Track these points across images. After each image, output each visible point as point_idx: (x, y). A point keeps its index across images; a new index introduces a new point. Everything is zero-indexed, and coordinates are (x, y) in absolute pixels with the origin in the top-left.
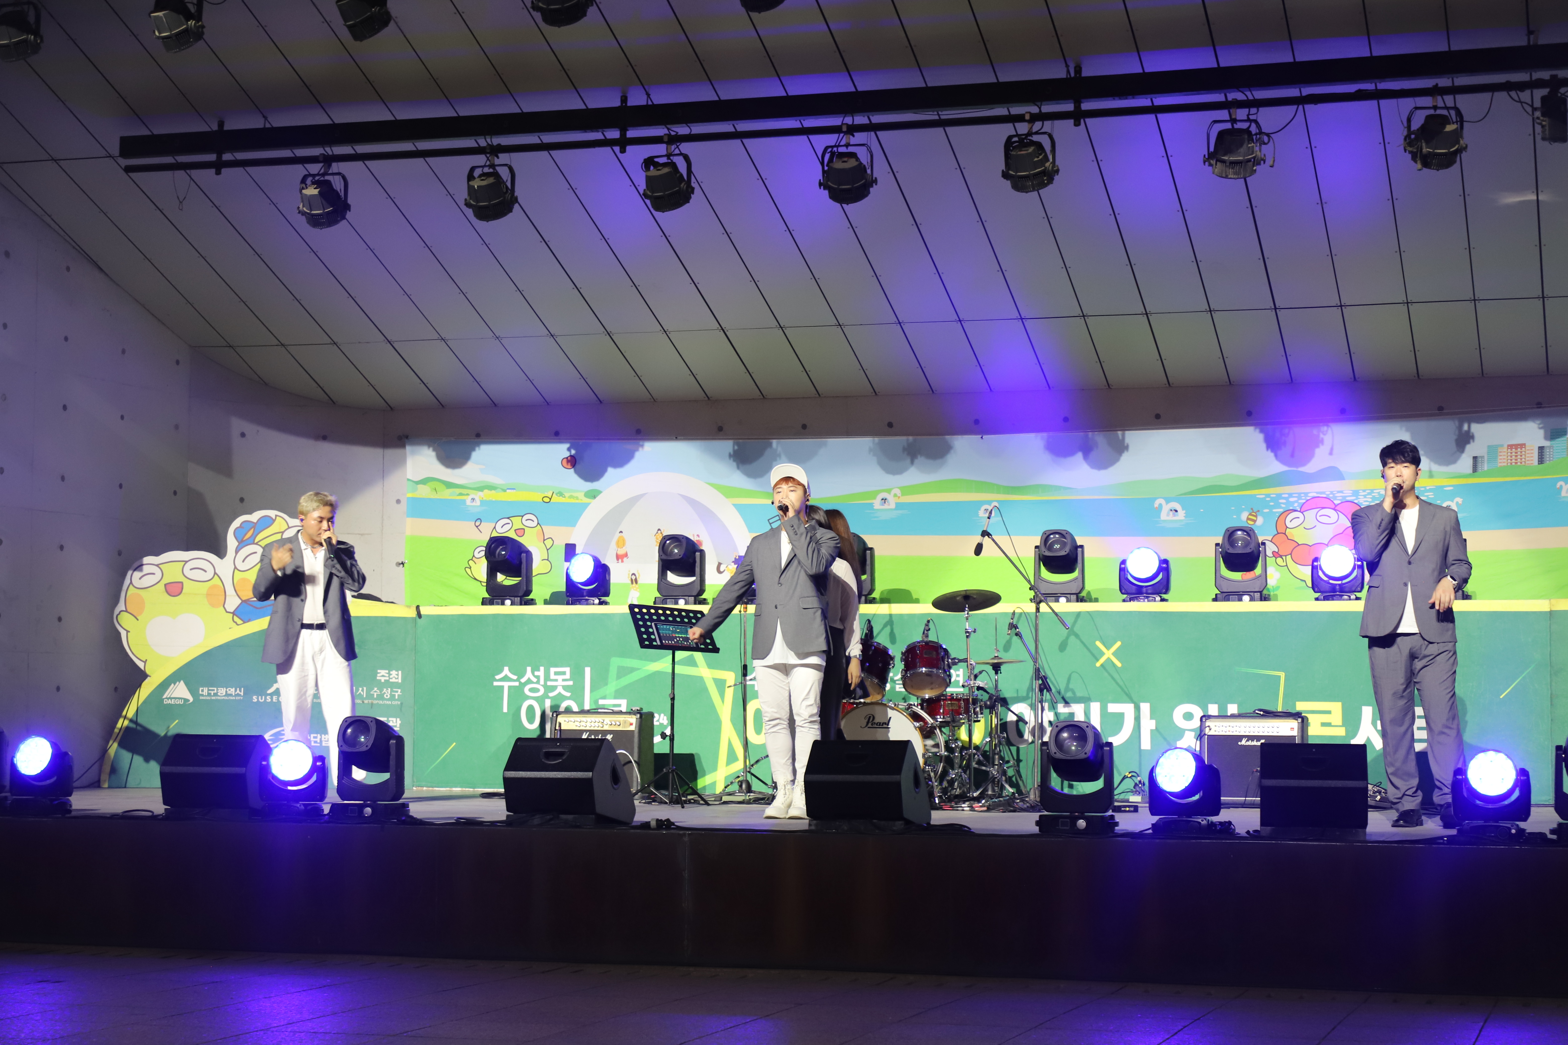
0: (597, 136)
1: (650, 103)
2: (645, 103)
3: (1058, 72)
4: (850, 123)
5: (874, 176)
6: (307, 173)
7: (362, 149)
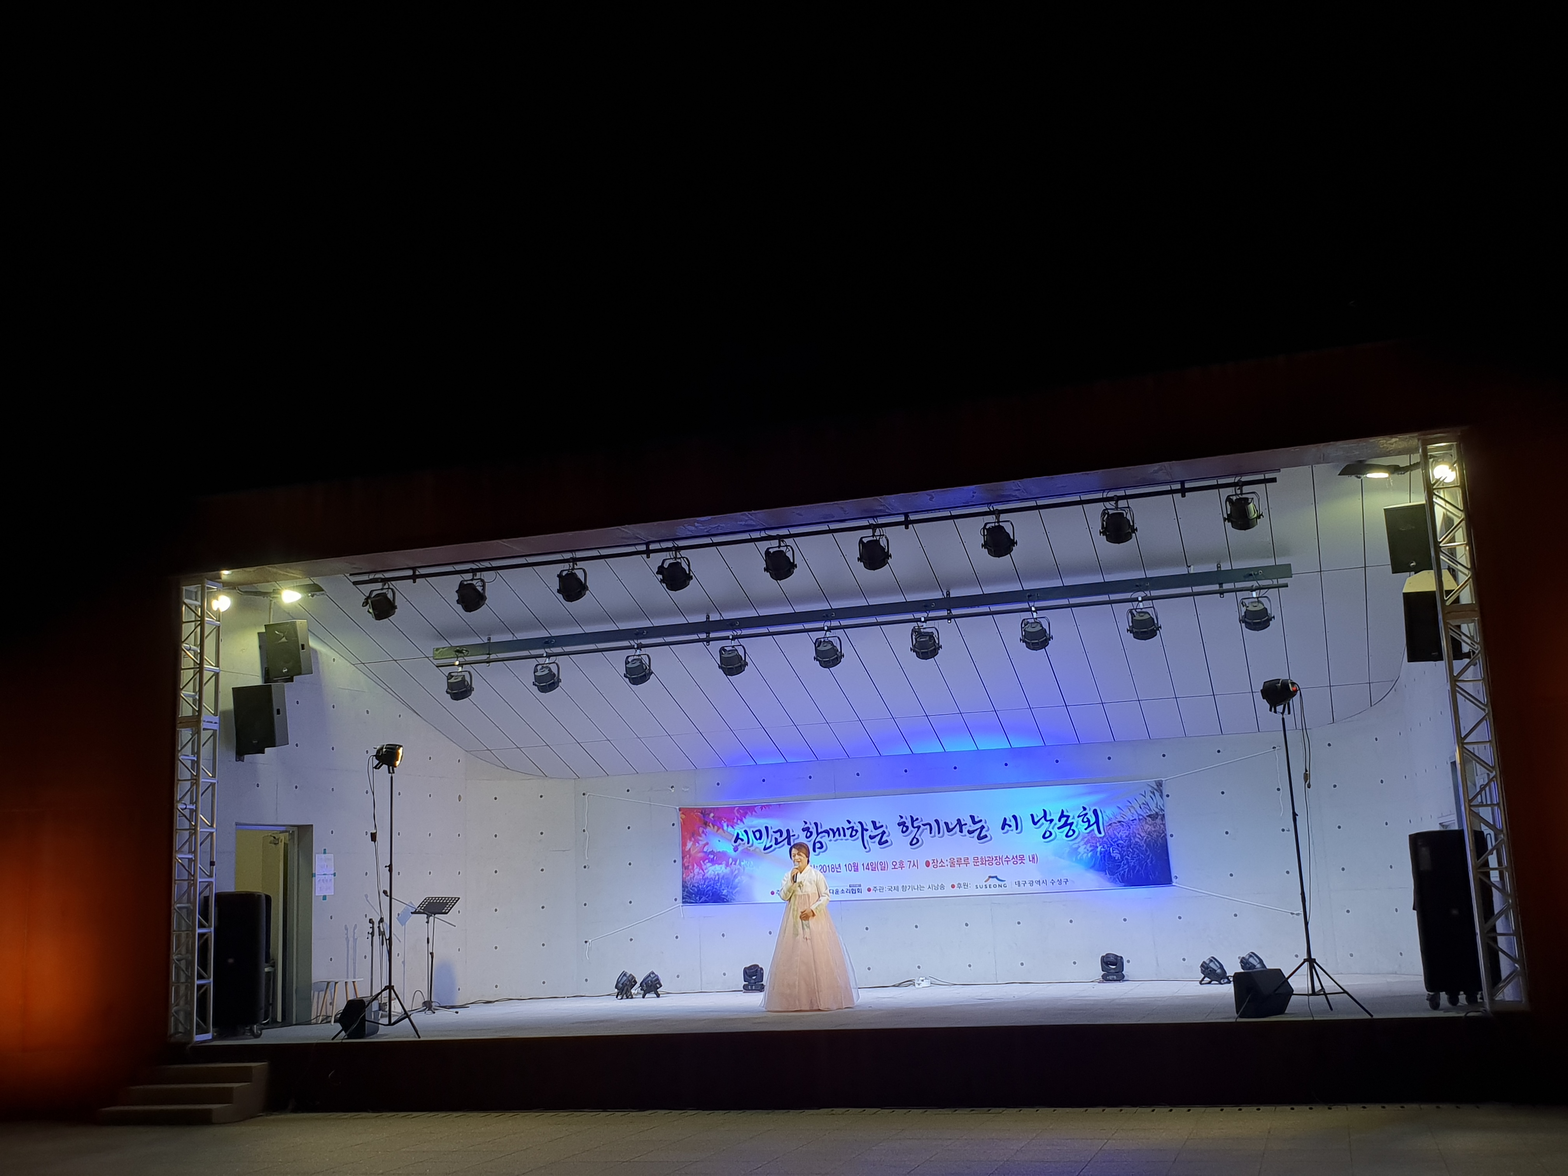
0: (695, 637)
1: (722, 619)
2: (719, 619)
3: (938, 595)
4: (829, 625)
5: (843, 652)
6: (538, 663)
7: (568, 649)
